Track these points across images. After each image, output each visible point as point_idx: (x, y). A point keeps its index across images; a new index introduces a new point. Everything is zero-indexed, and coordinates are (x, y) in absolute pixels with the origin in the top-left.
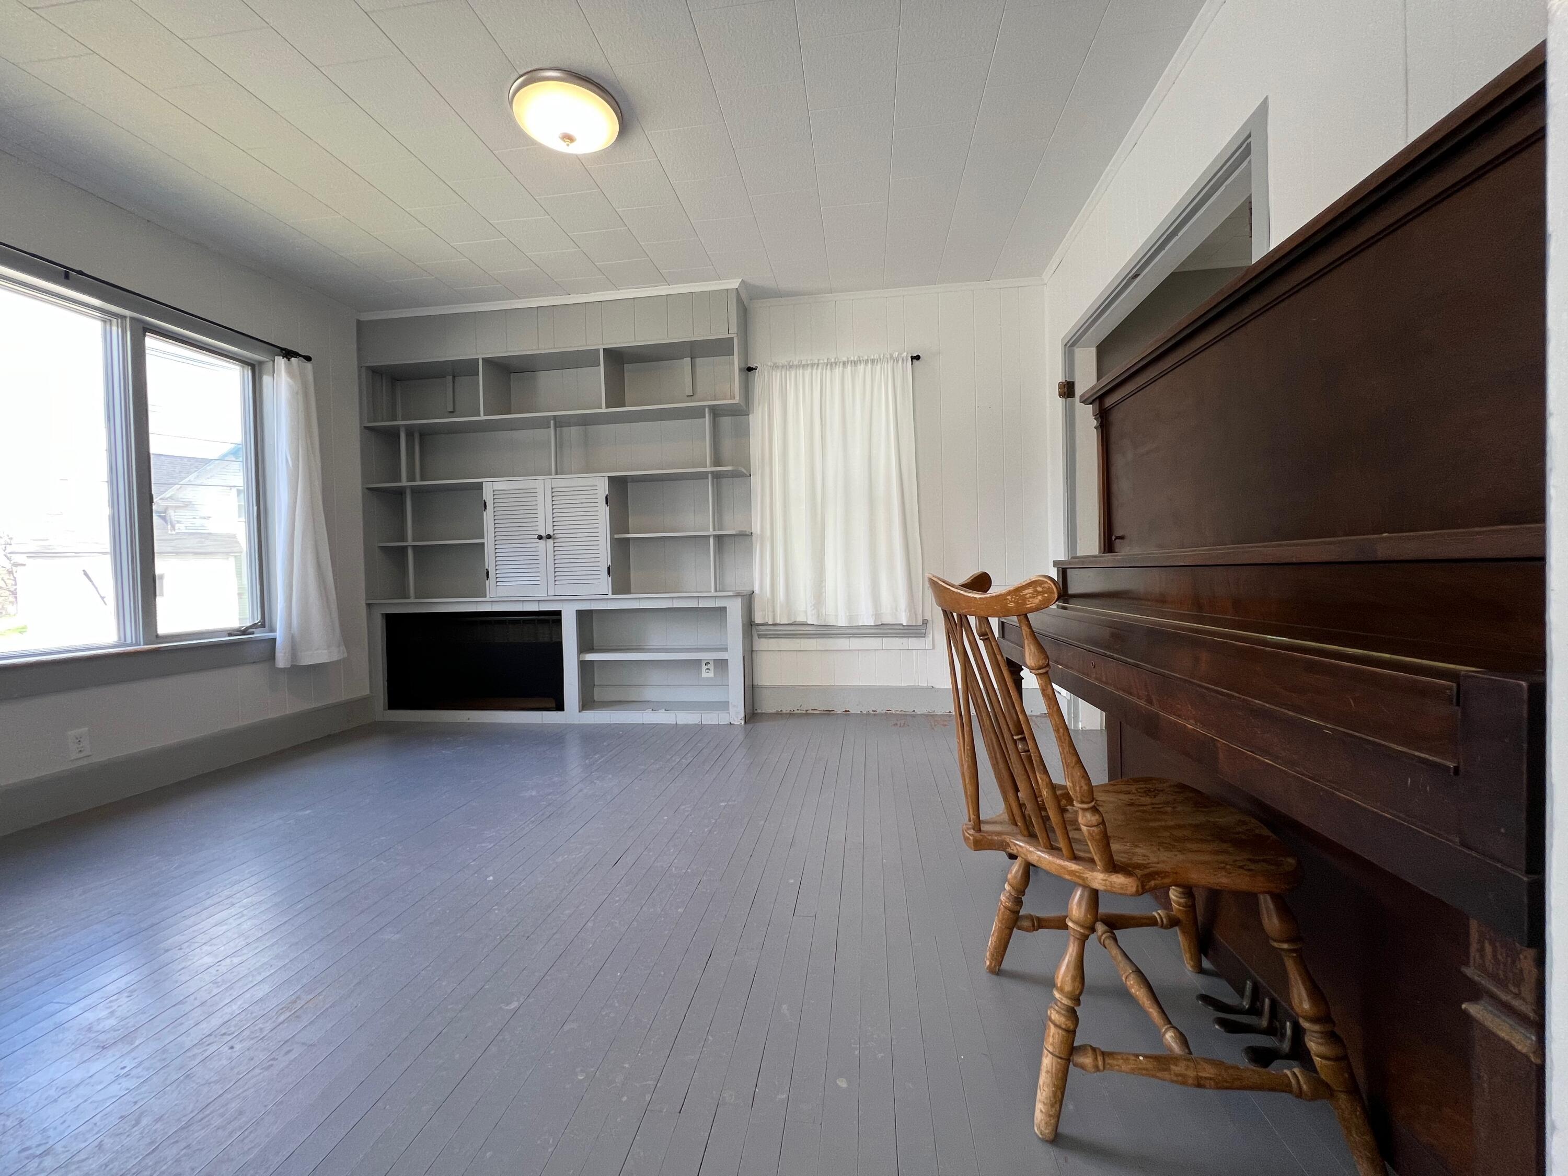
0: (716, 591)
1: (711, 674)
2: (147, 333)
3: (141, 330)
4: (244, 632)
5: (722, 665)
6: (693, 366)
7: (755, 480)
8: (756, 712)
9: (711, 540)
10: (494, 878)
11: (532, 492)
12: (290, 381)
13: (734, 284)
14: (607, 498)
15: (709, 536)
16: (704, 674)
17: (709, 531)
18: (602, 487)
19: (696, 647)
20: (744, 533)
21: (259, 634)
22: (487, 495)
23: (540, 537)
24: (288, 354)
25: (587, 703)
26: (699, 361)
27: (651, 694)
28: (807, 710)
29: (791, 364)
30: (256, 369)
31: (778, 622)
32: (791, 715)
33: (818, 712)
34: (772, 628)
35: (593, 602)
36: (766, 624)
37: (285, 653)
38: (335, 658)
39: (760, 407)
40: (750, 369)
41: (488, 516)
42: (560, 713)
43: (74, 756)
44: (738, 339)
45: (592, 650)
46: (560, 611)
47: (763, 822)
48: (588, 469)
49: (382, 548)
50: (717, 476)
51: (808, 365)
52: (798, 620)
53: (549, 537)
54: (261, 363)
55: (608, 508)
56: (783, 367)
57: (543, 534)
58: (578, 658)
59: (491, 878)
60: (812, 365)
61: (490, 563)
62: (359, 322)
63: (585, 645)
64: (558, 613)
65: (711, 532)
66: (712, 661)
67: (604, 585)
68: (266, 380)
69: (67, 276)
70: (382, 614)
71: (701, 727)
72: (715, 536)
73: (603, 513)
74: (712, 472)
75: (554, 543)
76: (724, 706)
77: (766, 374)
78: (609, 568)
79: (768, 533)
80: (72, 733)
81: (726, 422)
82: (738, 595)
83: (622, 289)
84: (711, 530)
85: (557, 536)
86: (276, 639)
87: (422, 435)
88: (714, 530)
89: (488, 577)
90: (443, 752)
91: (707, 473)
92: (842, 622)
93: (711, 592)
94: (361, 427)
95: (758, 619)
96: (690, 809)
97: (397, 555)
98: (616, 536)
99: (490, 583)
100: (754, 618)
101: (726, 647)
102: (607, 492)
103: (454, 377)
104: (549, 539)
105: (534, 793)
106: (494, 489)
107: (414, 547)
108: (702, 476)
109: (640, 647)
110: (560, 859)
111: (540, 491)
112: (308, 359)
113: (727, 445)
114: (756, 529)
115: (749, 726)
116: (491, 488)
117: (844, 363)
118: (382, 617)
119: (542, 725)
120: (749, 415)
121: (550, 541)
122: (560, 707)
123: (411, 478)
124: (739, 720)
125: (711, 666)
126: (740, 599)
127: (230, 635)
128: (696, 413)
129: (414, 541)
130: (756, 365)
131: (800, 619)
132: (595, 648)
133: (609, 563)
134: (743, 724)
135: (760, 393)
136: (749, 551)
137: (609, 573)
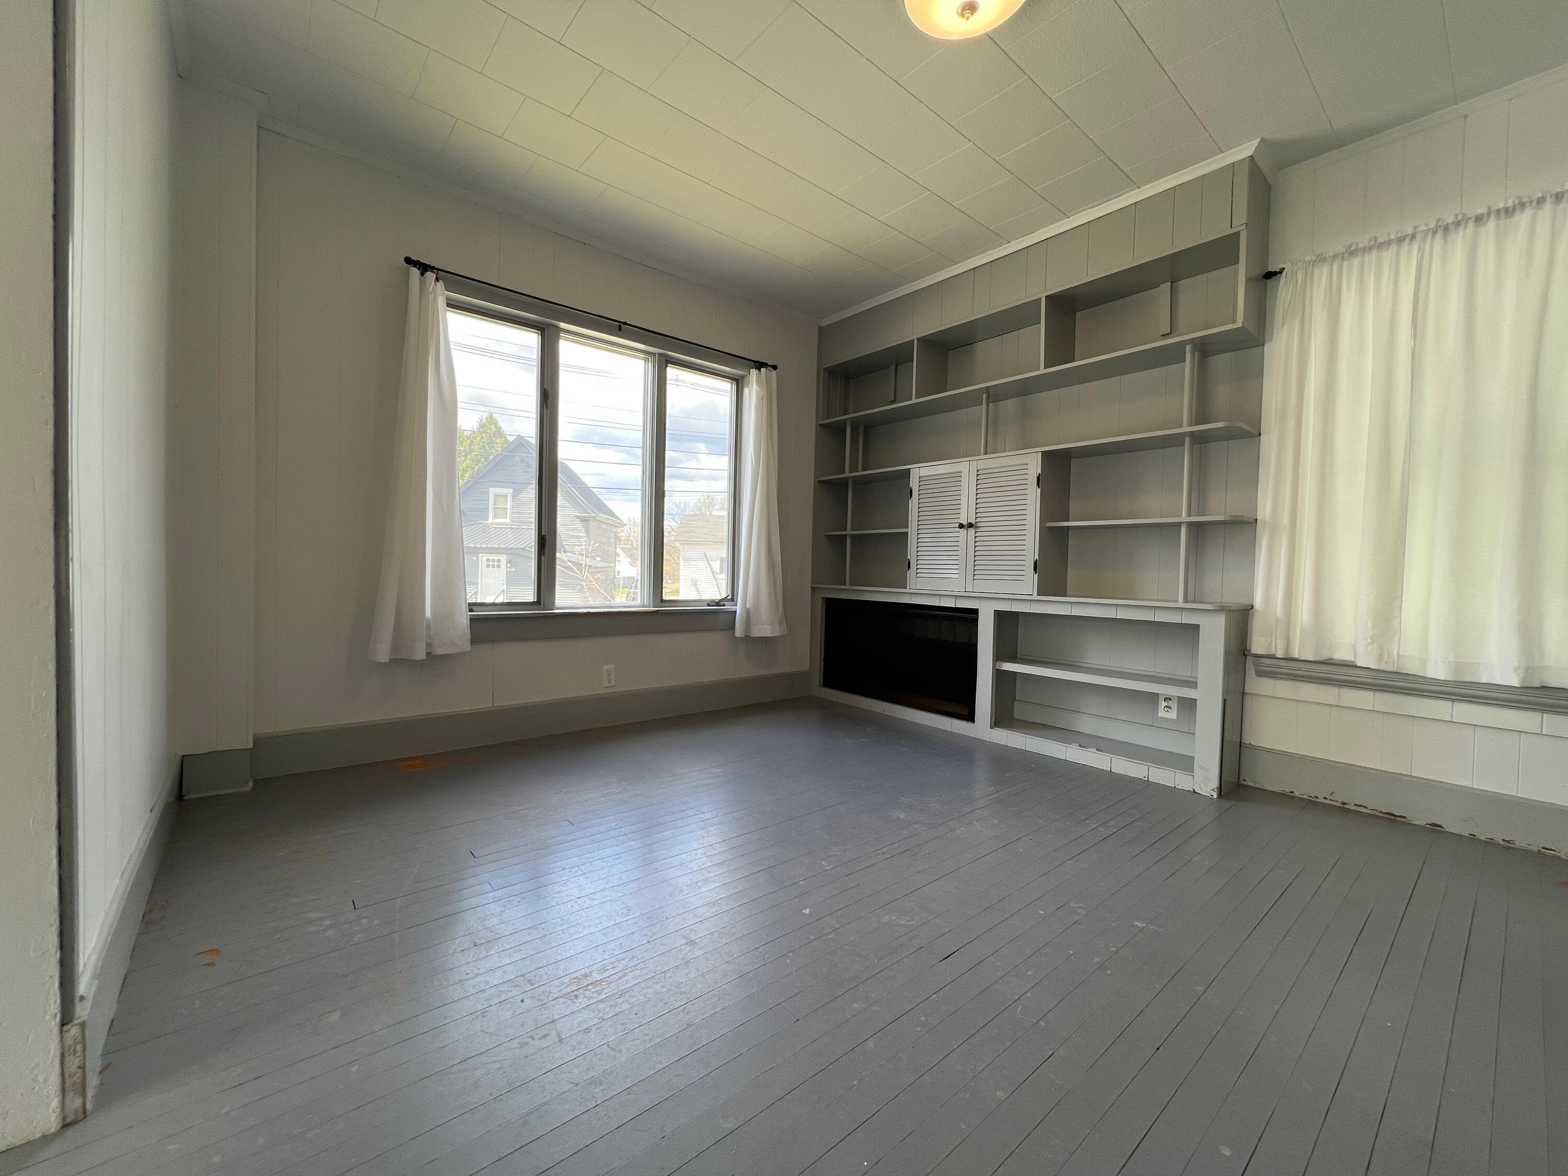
0: (1186, 600)
1: (1173, 715)
2: (669, 365)
3: (664, 362)
4: (718, 604)
5: (1188, 706)
6: (1173, 293)
7: (1269, 443)
8: (1244, 783)
9: (1183, 530)
10: (810, 912)
11: (958, 475)
12: (759, 389)
13: (1246, 150)
14: (1038, 478)
15: (1179, 525)
16: (1162, 713)
17: (1180, 516)
18: (1033, 464)
19: (1152, 674)
20: (1240, 519)
21: (728, 607)
22: (914, 483)
23: (961, 526)
24: (760, 365)
25: (1002, 718)
26: (1183, 284)
27: (1086, 725)
28: (1344, 803)
29: (1353, 248)
30: (739, 383)
31: (1296, 656)
32: (1311, 804)
33: (1369, 812)
34: (1283, 663)
35: (1014, 603)
36: (1272, 657)
37: (741, 625)
38: (776, 634)
39: (1286, 327)
40: (1270, 275)
41: (913, 504)
42: (970, 724)
43: (606, 684)
44: (1248, 234)
45: (1014, 659)
46: (978, 609)
47: (1201, 988)
48: (1025, 444)
49: (826, 536)
50: (1200, 440)
51: (1389, 242)
52: (1335, 658)
53: (970, 525)
54: (743, 377)
55: (1039, 490)
56: (1335, 257)
57: (965, 523)
58: (994, 665)
59: (807, 911)
60: (1400, 240)
61: (912, 555)
62: (820, 328)
63: (1004, 651)
64: (975, 612)
65: (1184, 518)
66: (1176, 698)
67: (1029, 583)
68: (746, 391)
69: (620, 328)
70: (823, 598)
71: (1146, 785)
72: (1191, 525)
73: (1033, 496)
74: (1192, 434)
75: (976, 532)
76: (1186, 763)
77: (1300, 276)
78: (1035, 563)
79: (1286, 519)
80: (606, 667)
81: (1221, 362)
82: (1221, 609)
83: (1073, 215)
84: (1184, 514)
85: (979, 524)
86: (736, 612)
87: (867, 428)
88: (1189, 515)
89: (909, 567)
90: (847, 740)
91: (1183, 435)
92: (1438, 670)
93: (1177, 601)
94: (816, 425)
95: (1258, 646)
96: (1083, 912)
97: (838, 542)
98: (1048, 524)
99: (911, 574)
100: (1250, 646)
101: (1194, 680)
102: (1039, 471)
103: (897, 366)
104: (970, 528)
105: (902, 815)
106: (920, 475)
107: (853, 536)
108: (1175, 441)
109: (1074, 663)
110: (886, 919)
111: (965, 475)
112: (775, 367)
113: (1222, 394)
114: (1264, 511)
115: (1227, 804)
116: (920, 472)
117: (1479, 219)
118: (823, 600)
119: (952, 733)
120: (1263, 345)
121: (972, 531)
122: (970, 717)
123: (854, 468)
124: (1209, 789)
125: (1174, 704)
126: (1224, 616)
127: (709, 605)
128: (1172, 355)
129: (852, 530)
130: (1281, 266)
131: (1342, 655)
132: (1018, 656)
133: (1037, 557)
134: (1215, 797)
135: (1286, 306)
136: (1251, 546)
137: (1035, 569)
